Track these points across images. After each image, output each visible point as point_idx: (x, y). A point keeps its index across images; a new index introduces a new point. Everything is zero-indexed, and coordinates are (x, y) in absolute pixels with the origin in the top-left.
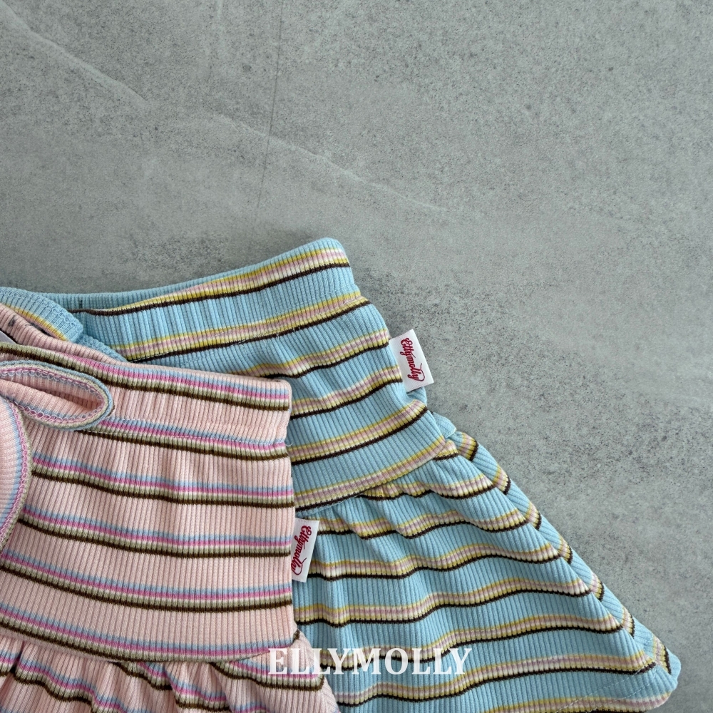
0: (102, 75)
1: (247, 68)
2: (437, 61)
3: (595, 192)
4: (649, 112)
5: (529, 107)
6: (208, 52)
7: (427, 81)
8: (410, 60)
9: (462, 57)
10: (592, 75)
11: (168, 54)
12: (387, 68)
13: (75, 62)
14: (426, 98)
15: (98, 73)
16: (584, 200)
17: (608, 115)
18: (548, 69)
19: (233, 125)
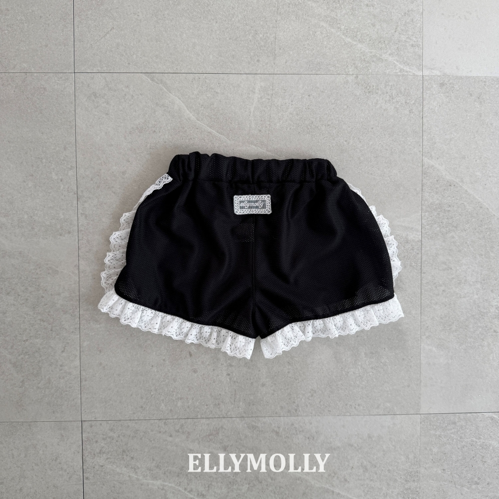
0: (218, 134)
1: (260, 131)
2: (317, 127)
3: (367, 167)
4: (384, 141)
5: (346, 141)
6: (248, 126)
7: (314, 134)
8: (309, 127)
9: (325, 126)
10: (366, 130)
11: (237, 127)
12: (302, 130)
13: (210, 130)
14: (314, 139)
15: (216, 133)
16: (363, 170)
17: (371, 143)
18: (352, 128)
19: (256, 148)
